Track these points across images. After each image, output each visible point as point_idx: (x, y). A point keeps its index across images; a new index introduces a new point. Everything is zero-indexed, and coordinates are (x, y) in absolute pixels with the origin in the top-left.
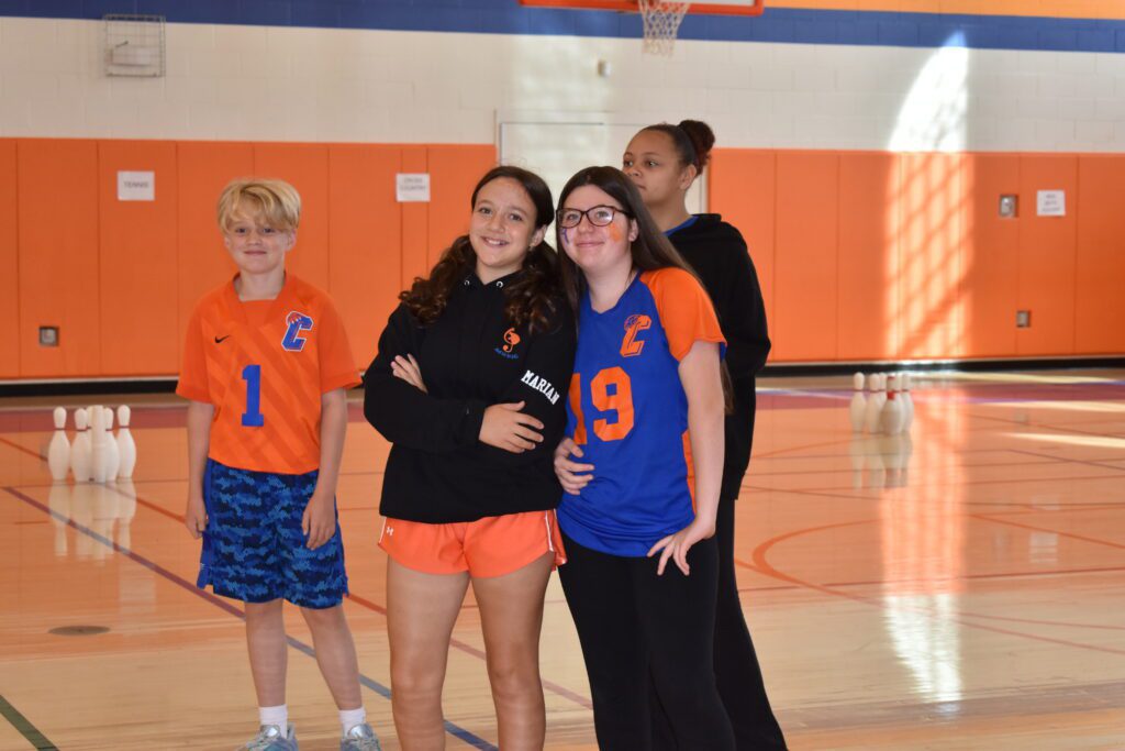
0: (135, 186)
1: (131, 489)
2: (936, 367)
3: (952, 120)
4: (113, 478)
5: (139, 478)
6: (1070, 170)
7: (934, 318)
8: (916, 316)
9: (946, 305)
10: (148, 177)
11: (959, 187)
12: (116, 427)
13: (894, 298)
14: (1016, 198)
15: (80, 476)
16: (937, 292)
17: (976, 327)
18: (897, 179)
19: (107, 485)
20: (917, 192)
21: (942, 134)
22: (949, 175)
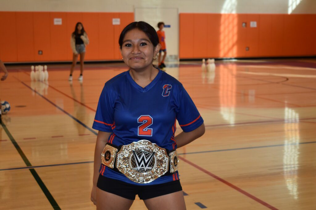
0: (58, 22)
1: (47, 83)
2: (231, 59)
3: (234, 7)
4: (43, 80)
5: (49, 80)
6: (258, 17)
7: (230, 49)
8: (226, 49)
9: (233, 46)
10: (60, 20)
11: (236, 22)
12: (44, 70)
13: (222, 45)
14: (246, 23)
15: (36, 80)
16: (231, 44)
17: (239, 50)
18: (222, 20)
19: (42, 81)
20: (227, 23)
21: (232, 10)
22: (233, 19)
